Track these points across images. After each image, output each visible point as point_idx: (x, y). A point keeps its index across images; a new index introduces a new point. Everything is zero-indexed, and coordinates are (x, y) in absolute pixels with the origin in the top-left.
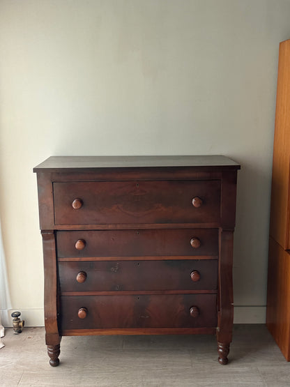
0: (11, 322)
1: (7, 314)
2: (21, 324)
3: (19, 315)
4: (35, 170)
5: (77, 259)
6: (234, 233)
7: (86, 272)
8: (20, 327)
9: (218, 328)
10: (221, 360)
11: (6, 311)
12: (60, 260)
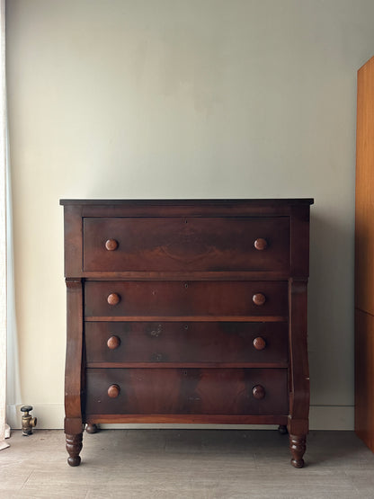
0: (20, 420)
1: (15, 409)
2: (32, 422)
3: (31, 409)
4: (63, 202)
5: (109, 319)
6: (308, 284)
7: (120, 336)
8: (31, 426)
9: (290, 416)
10: (295, 462)
11: (14, 407)
12: (88, 319)
